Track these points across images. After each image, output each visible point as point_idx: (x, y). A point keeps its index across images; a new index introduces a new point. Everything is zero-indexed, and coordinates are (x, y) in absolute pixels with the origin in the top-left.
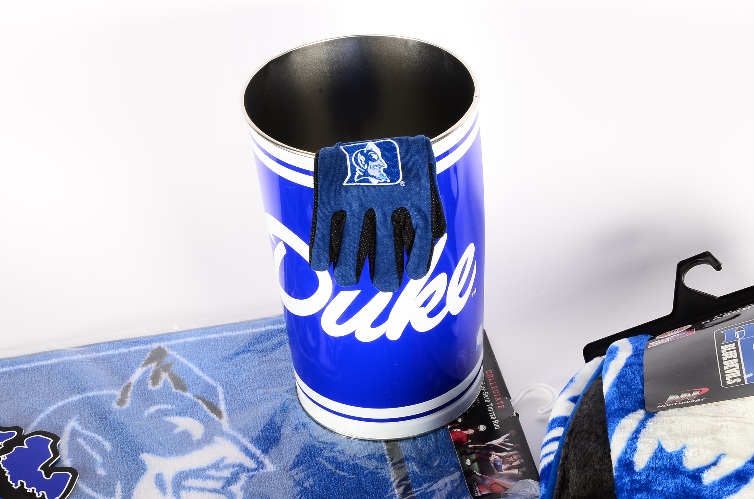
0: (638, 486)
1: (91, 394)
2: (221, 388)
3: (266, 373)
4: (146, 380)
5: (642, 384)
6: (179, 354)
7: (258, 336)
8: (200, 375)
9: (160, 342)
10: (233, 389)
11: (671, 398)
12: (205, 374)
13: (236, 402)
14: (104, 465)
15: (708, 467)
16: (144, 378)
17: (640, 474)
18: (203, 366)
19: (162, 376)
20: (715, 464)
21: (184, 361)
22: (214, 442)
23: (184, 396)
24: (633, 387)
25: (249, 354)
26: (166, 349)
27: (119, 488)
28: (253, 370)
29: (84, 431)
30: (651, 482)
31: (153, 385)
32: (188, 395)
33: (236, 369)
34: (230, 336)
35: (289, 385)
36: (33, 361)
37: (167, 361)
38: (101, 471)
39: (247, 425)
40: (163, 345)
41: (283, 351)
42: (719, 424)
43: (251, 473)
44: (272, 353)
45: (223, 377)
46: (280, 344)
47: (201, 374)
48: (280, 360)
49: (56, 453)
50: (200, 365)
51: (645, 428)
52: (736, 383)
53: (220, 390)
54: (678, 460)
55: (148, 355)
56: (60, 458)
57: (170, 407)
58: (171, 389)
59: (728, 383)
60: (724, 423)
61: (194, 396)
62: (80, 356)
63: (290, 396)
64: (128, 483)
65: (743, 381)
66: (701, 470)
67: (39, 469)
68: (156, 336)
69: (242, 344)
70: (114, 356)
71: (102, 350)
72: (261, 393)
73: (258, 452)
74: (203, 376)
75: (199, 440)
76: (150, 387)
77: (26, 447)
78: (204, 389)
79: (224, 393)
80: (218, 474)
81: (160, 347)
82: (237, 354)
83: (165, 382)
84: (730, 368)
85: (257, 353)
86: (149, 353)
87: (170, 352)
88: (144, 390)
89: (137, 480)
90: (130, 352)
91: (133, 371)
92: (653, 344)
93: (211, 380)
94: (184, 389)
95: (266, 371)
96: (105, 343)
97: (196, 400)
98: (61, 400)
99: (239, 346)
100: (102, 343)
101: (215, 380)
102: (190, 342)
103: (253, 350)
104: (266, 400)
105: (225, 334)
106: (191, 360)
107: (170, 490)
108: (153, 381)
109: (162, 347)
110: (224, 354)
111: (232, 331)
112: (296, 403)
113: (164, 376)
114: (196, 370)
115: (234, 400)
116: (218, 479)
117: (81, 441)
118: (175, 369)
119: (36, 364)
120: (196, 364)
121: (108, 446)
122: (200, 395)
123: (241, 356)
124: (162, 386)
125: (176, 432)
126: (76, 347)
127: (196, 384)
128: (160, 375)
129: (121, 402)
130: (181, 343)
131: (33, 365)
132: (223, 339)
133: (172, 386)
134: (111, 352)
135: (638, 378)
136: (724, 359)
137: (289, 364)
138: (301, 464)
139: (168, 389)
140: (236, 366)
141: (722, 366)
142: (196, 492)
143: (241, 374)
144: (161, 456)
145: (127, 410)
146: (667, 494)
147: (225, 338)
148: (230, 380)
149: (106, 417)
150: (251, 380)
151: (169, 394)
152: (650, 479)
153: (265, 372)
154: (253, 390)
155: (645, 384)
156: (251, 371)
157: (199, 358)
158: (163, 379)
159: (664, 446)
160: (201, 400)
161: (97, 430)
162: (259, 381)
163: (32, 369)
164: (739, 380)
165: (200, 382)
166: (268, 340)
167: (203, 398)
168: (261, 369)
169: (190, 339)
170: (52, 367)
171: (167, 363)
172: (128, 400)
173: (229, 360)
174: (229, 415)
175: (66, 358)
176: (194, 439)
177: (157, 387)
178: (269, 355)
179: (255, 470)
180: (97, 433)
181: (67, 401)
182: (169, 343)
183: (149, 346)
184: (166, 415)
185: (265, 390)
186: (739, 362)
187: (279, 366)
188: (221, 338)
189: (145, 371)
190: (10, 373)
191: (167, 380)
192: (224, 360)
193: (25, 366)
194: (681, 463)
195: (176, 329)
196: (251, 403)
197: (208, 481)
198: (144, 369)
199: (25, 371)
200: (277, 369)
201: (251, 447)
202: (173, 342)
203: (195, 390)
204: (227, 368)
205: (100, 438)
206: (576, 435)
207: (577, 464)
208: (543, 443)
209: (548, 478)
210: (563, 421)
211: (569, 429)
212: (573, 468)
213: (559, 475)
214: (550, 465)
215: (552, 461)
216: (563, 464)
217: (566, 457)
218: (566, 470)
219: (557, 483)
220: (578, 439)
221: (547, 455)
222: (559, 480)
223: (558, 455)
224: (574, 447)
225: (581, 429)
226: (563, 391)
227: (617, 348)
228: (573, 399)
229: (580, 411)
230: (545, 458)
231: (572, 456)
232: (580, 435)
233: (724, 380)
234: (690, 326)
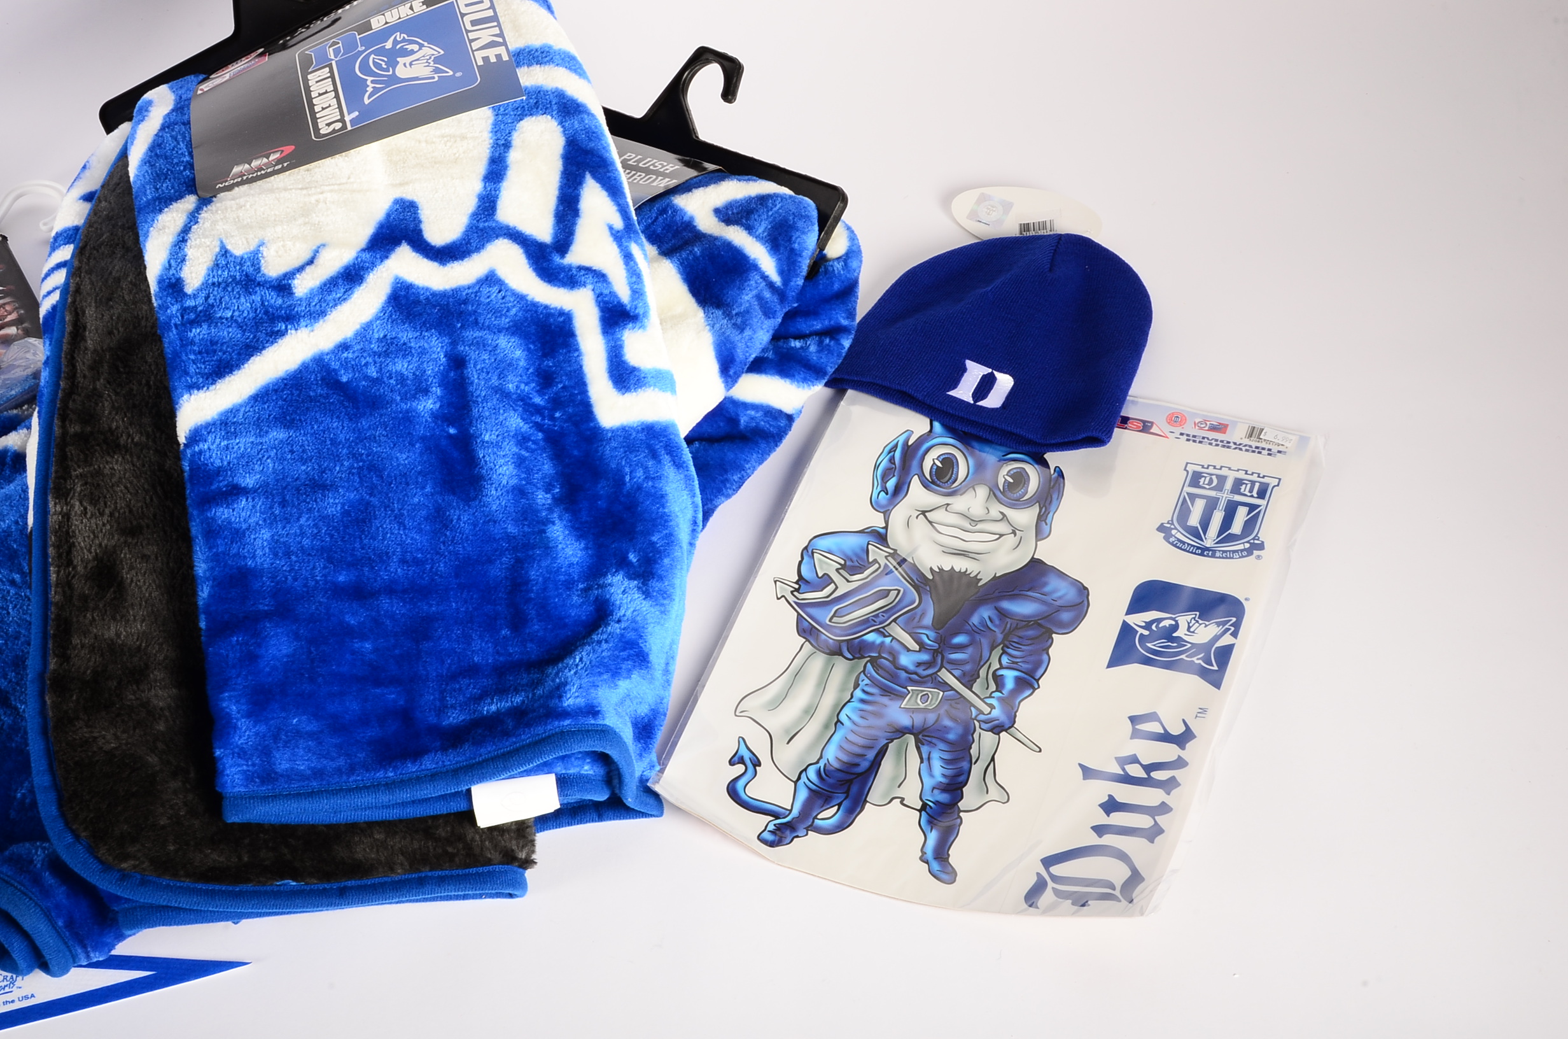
0: (192, 316)
5: (191, 154)
11: (236, 170)
15: (301, 269)
17: (195, 296)
20: (311, 262)
24: (175, 161)
30: (213, 306)
42: (313, 199)
51: (197, 222)
52: (334, 131)
54: (253, 265)
59: (322, 132)
60: (321, 197)
65: (344, 127)
66: (291, 275)
84: (323, 109)
92: (206, 87)
135: (182, 145)
136: (314, 95)
141: (312, 106)
146: (239, 320)
152: (211, 301)
155: (194, 154)
159: (229, 247)
164: (338, 125)
186: (337, 97)
194: (258, 270)
206: (91, 254)
207: (96, 299)
208: (43, 276)
209: (53, 329)
210: (72, 235)
211: (80, 245)
212: (90, 306)
213: (69, 320)
214: (54, 308)
215: (57, 302)
216: (74, 302)
217: (78, 291)
218: (79, 310)
219: (66, 334)
220: (95, 259)
221: (49, 293)
222: (69, 328)
223: (65, 290)
224: (89, 272)
225: (98, 242)
226: (71, 186)
227: (150, 103)
228: (88, 197)
229: (95, 214)
230: (47, 298)
231: (86, 287)
232: (98, 251)
233: (317, 129)
234: (261, 50)
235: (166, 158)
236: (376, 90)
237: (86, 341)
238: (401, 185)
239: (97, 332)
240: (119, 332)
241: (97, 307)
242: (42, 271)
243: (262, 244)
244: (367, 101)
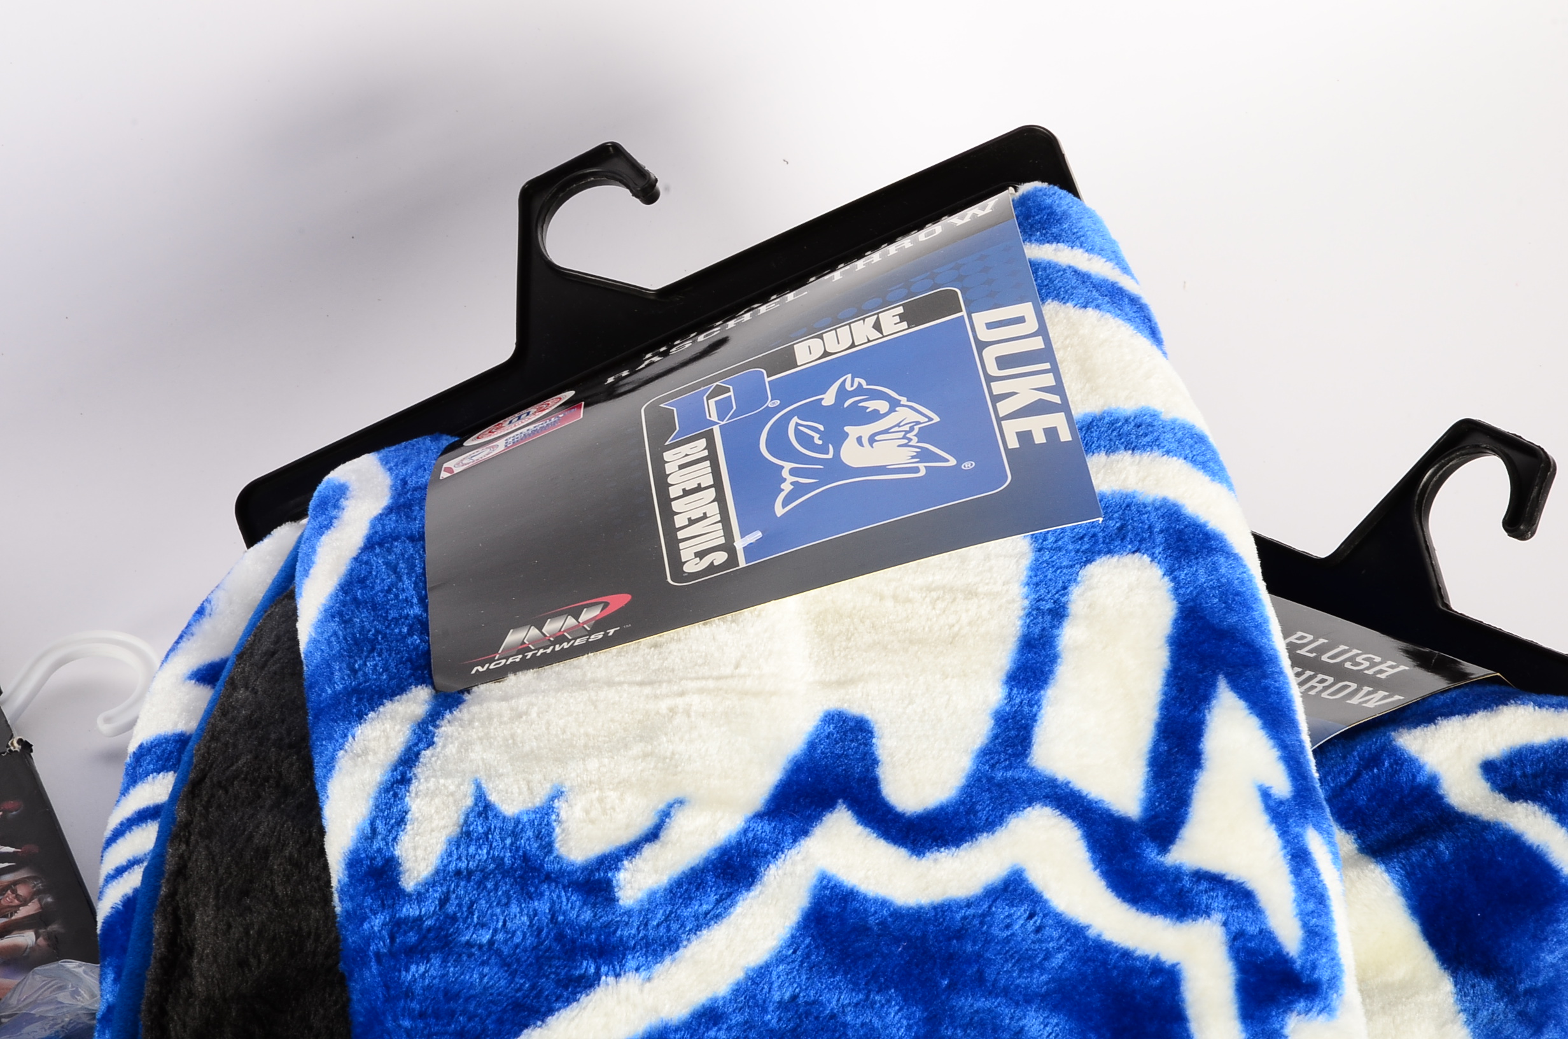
0: (412, 937)
5: (423, 601)
11: (514, 637)
15: (632, 849)
17: (420, 897)
20: (653, 835)
24: (393, 614)
30: (454, 919)
42: (663, 706)
51: (431, 744)
52: (711, 568)
54: (538, 837)
59: (688, 568)
60: (680, 702)
65: (733, 559)
66: (611, 861)
84: (692, 522)
92: (456, 464)
135: (407, 583)
136: (674, 492)
141: (669, 515)
146: (506, 951)
152: (451, 908)
155: (431, 600)
159: (493, 798)
164: (720, 557)
186: (720, 499)
194: (548, 847)
206: (213, 796)
207: (217, 892)
208: (108, 833)
209: (124, 950)
210: (171, 752)
211: (192, 776)
212: (205, 905)
213: (161, 933)
214: (129, 903)
215: (136, 891)
216: (172, 894)
217: (181, 872)
218: (181, 912)
219: (152, 961)
220: (219, 806)
221: (120, 871)
222: (158, 949)
223: (155, 866)
224: (207, 834)
225: (228, 773)
226: (172, 649)
227: (341, 490)
228: (207, 675)
229: (224, 713)
230: (115, 883)
231: (200, 864)
232: (227, 792)
233: (677, 563)
234: (570, 394)
235: (374, 607)
236: (798, 490)
237: (191, 978)
238: (841, 683)
239: (215, 961)
240: (259, 961)
241: (218, 908)
242: (106, 824)
243: (557, 794)
244: (779, 511)
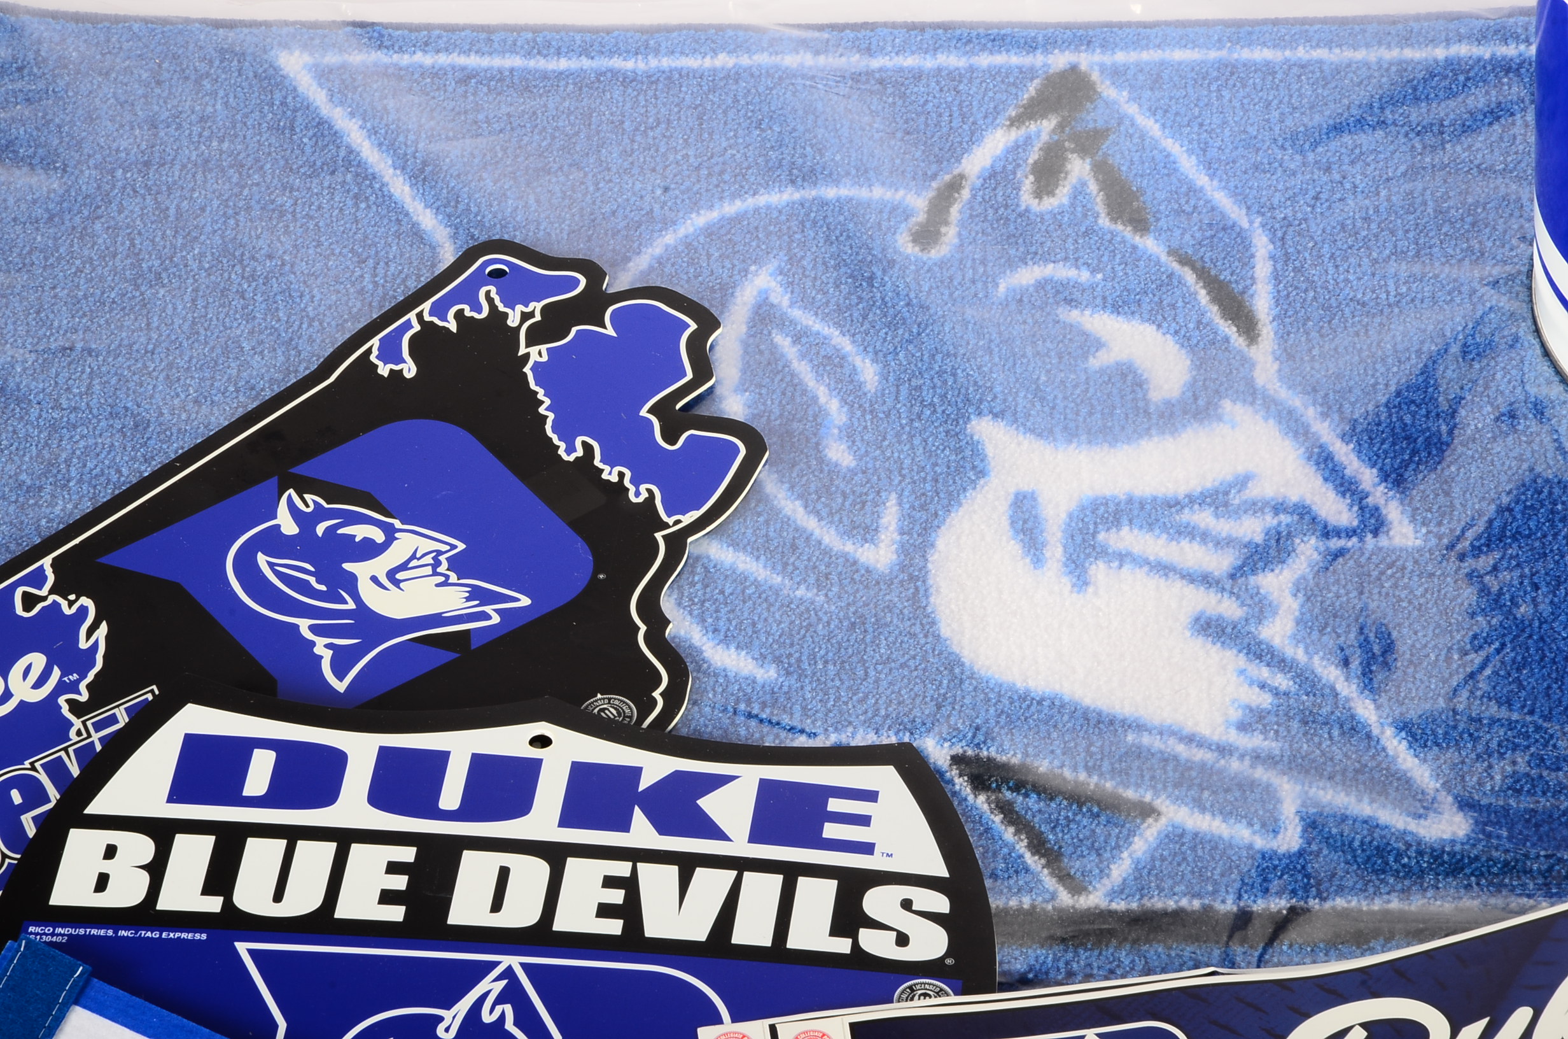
1: (830, 193)
2: (1265, 239)
3: (1430, 210)
4: (1015, 173)
6: (1136, 99)
7: (1421, 76)
8: (1199, 183)
9: (1077, 49)
10: (1305, 248)
12: (1215, 182)
13: (1311, 294)
14: (849, 434)
16: (1010, 167)
18: (1213, 153)
19: (1069, 167)
21: (1151, 126)
22: (1220, 418)
23: (1134, 248)
25: (1380, 133)
26: (1095, 76)
27: (891, 516)
28: (1383, 193)
29: (796, 313)
31: (1038, 194)
32: (1150, 245)
33: (1325, 179)
34: (1320, 62)
35: (1505, 263)
36: (657, 52)
37: (1092, 118)
38: (839, 454)
39: (1339, 376)
40: (1087, 60)
41: (1501, 138)
43: (1335, 544)
44: (1459, 142)
45: (1276, 201)
46: (1495, 114)
47: (1202, 180)
48: (1484, 171)
49: (703, 370)
50: (1205, 151)
53: (1262, 245)
55: (1032, 88)
56: (712, 388)
57: (1085, 276)
58: (1097, 217)
61: (1169, 253)
62: (807, 59)
63: (1505, 302)
64: (923, 507)
67: (644, 413)
68: (1067, 27)
69: (1361, 96)
70: (918, 75)
71: (882, 50)
72: (1403, 275)
73: (1367, 477)
74: (1208, 188)
75: (1169, 404)
76: (1027, 198)
77: (610, 331)
78: (1208, 234)
79: (1272, 257)
80: (1224, 527)
81: (1074, 68)
82: (1338, 129)
83: (1079, 192)
85: (1406, 135)
86: (1037, 82)
87: (1108, 91)
88: (1006, 206)
89: (952, 500)
90: (972, 69)
91: (974, 137)
93: (1236, 208)
94: (1140, 224)
95: (1430, 203)
96: (894, 26)
97: (1175, 266)
98: (734, 196)
99: (1346, 101)
100: (885, 25)
101: (1248, 208)
102: (1180, 64)
103: (1394, 123)
104: (1417, 302)
105: (1302, 53)
106: (1174, 127)
107: (1055, 552)
108: (1038, 180)
109: (1083, 67)
110: (1289, 122)
111: (1329, 44)
112: (1524, 329)
113: (1078, 168)
114: (1188, 165)
115: (1304, 286)
116: (1221, 543)
117: (783, 341)
118: (1117, 152)
119: (666, 63)
120: (1190, 142)
121: (869, 373)
122: (1190, 252)
123: (1347, 139)
124: (1065, 201)
125: (1096, 362)
126: (799, 26)
127: (1180, 212)
128: (1063, 165)
129: (926, 236)
130: (1147, 63)
131: (653, 63)
132: (1295, 70)
133: (1100, 207)
134: (910, 61)
137: (1514, 187)
138: (1514, 537)
139: (1085, 216)
140: (1328, 169)
142: (1141, 574)
143: (1340, 200)
144: (1040, 435)
145: (942, 264)
147: (1303, 67)
148: (1299, 215)
149: (872, 278)
150: (1373, 226)
151: (1086, 234)
153: (1425, 203)
154: (1376, 261)
156: (1378, 194)
157: (1201, 125)
158: (1073, 179)
160: (1193, 268)
161: (840, 316)
162: (1400, 232)
163: (652, 79)
165: (1195, 207)
166: (1451, 94)
167: (1199, 265)
168: (1411, 192)
169: (1179, 55)
170: (716, 81)
171: (1091, 126)
172: (950, 234)
173: (1307, 146)
174: (1283, 336)
175: (763, 59)
176: (1157, 395)
177: (1049, 204)
178: (1448, 146)
179: (1351, 533)
180: (837, 325)
181: (750, 202)
182: (1107, 59)
183: (1038, 59)
184: (1070, 302)
185: (1417, 269)
187: (1480, 189)
188: (1289, 65)
189: (1016, 141)
190: (579, 80)
191: (1084, 184)
192: (1287, 145)
193: (630, 65)
195: (1137, 12)
196: (1364, 305)
197: (1185, 543)
198: (1015, 135)
199: (627, 80)
200: (1470, 200)
201: (1345, 454)
202: (1120, 57)
203: (1177, 233)
204: (1294, 174)
205: (845, 344)
